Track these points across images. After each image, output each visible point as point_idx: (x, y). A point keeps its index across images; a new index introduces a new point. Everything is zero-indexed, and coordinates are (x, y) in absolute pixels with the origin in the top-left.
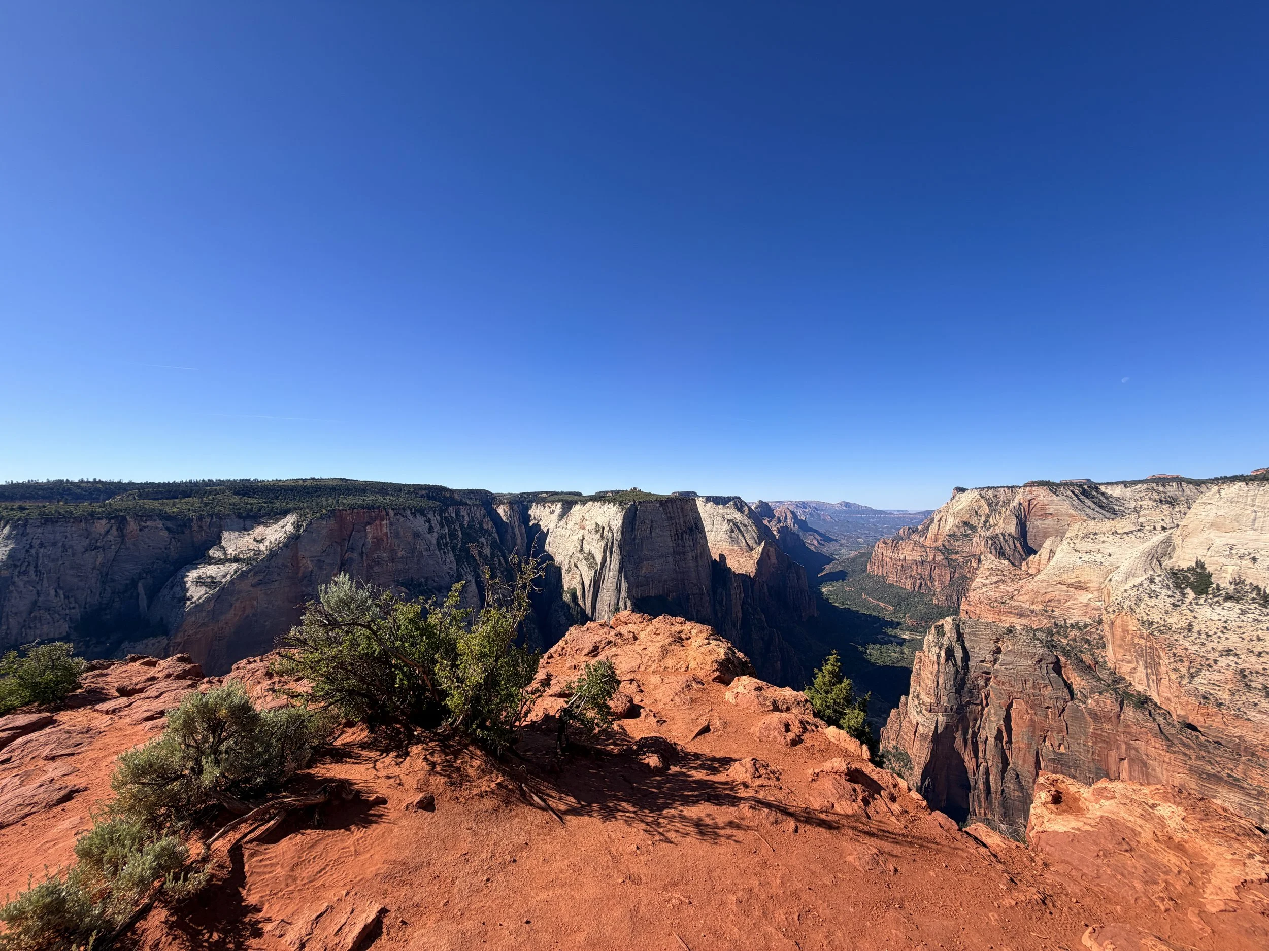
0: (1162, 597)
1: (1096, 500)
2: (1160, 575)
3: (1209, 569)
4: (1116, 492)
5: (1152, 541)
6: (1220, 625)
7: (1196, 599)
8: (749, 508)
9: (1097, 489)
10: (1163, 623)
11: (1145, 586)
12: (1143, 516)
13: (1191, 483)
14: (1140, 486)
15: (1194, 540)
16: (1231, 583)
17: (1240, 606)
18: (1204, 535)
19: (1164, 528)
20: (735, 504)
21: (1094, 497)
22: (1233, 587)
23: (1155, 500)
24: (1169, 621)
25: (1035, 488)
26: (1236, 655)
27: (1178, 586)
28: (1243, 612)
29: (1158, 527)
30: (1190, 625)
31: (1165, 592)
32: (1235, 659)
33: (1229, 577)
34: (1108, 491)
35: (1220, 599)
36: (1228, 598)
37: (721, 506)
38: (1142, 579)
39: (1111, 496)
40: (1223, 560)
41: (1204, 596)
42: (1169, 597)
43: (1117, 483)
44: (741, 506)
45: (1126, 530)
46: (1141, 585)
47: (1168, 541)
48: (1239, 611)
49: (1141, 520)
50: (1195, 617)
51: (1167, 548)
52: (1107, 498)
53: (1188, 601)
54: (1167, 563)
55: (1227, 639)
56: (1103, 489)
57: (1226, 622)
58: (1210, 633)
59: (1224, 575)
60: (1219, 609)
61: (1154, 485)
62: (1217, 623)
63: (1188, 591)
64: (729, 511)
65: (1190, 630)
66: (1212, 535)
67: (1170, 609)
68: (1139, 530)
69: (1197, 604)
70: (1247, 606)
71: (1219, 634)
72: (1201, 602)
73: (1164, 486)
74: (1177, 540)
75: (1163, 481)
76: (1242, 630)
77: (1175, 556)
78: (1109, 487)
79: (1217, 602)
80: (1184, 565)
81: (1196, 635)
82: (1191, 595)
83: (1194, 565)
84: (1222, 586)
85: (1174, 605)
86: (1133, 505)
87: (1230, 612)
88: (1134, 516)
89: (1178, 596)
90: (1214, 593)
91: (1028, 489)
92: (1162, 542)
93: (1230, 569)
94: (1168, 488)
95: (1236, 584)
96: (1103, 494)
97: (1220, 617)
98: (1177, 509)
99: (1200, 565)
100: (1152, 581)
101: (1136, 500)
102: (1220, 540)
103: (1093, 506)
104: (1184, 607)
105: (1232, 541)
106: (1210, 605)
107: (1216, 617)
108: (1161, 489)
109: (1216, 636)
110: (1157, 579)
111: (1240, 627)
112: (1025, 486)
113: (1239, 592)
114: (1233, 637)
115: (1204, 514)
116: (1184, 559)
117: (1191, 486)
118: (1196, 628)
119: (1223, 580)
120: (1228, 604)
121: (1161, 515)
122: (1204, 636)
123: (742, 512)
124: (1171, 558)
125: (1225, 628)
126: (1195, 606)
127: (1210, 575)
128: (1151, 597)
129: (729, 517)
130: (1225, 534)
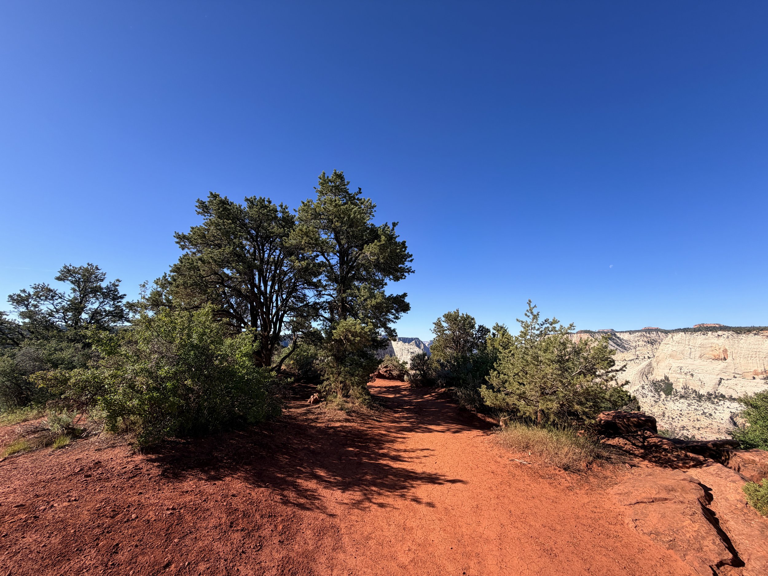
0: (649, 397)
1: (615, 341)
2: (647, 385)
3: (671, 380)
4: (625, 337)
5: (642, 365)
6: (679, 412)
7: (666, 398)
8: (424, 345)
9: (615, 335)
10: (650, 412)
11: (640, 390)
12: (638, 351)
13: (662, 332)
14: (637, 333)
15: (662, 364)
16: (682, 389)
17: (687, 401)
18: (667, 362)
19: (649, 358)
20: (416, 342)
21: (614, 339)
22: (683, 390)
23: (645, 342)
24: (654, 411)
25: (582, 334)
26: (687, 430)
27: (656, 391)
28: (689, 405)
29: (646, 357)
30: (664, 413)
31: (650, 394)
32: (687, 432)
33: (681, 386)
34: (621, 336)
35: (678, 398)
36: (682, 397)
37: (407, 344)
38: (638, 386)
39: (623, 339)
40: (678, 376)
41: (670, 396)
42: (652, 397)
43: (626, 332)
44: (419, 343)
45: (630, 359)
46: (638, 390)
47: (650, 365)
48: (687, 405)
49: (637, 353)
50: (666, 408)
51: (650, 369)
52: (620, 340)
53: (662, 399)
54: (651, 377)
55: (682, 420)
56: (618, 335)
57: (681, 411)
58: (674, 417)
59: (678, 384)
60: (677, 403)
61: (644, 333)
62: (677, 411)
63: (662, 393)
64: (412, 347)
65: (664, 416)
66: (671, 362)
67: (653, 404)
68: (637, 359)
69: (667, 401)
70: (691, 401)
71: (678, 417)
72: (669, 399)
73: (649, 334)
74: (654, 364)
75: (649, 331)
76: (689, 415)
77: (654, 373)
78: (622, 334)
79: (676, 399)
80: (659, 379)
81: (667, 418)
82: (663, 396)
83: (664, 378)
84: (678, 390)
85: (656, 402)
86: (634, 344)
87: (682, 404)
88: (633, 350)
89: (657, 396)
90: (674, 394)
91: (579, 334)
92: (647, 366)
93: (681, 380)
94: (652, 335)
95: (685, 389)
96: (618, 338)
97: (678, 408)
98: (655, 347)
99: (667, 378)
100: (643, 388)
101: (636, 342)
102: (675, 364)
103: (614, 345)
104: (660, 403)
105: (681, 365)
106: (673, 401)
107: (676, 408)
108: (648, 335)
109: (677, 419)
110: (646, 387)
111: (688, 414)
112: (577, 333)
113: (686, 394)
114: (685, 420)
115: (666, 349)
116: (658, 375)
117: (663, 334)
118: (667, 415)
119: (678, 387)
120: (682, 400)
121: (646, 350)
122: (671, 419)
123: (420, 348)
124: (652, 374)
125: (681, 414)
126: (666, 402)
127: (672, 384)
128: (643, 397)
129: (412, 351)
130: (677, 361)
